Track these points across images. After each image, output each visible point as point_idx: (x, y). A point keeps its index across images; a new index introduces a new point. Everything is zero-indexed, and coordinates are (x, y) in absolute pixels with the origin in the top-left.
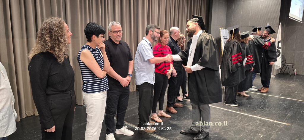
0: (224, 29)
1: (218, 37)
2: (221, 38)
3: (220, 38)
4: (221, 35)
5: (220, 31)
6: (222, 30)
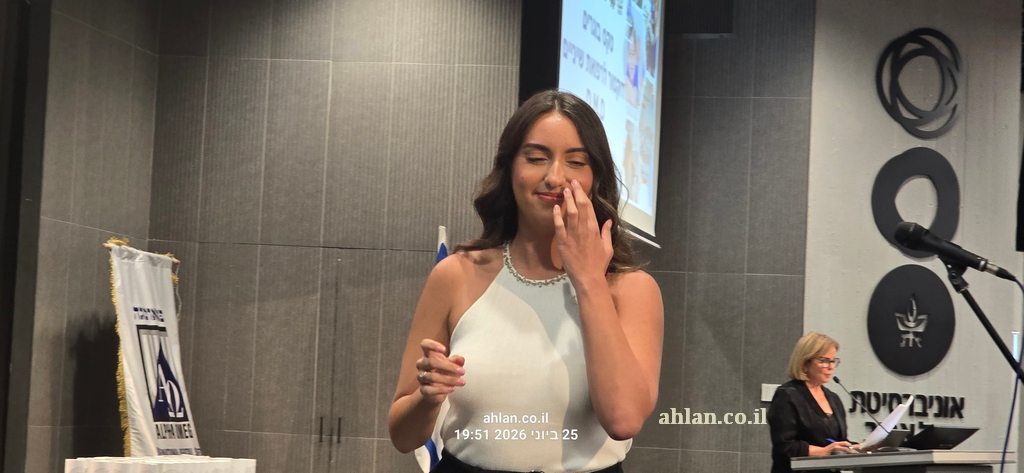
0: (142, 254)
1: (95, 317)
2: (115, 322)
3: (112, 322)
4: (118, 299)
5: (109, 267)
6: (121, 252)
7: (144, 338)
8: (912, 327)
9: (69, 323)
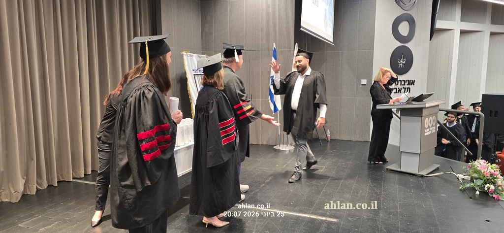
0: (195, 55)
2: (186, 73)
4: (187, 68)
6: (187, 55)
7: (196, 78)
8: (402, 62)
9: (176, 75)
